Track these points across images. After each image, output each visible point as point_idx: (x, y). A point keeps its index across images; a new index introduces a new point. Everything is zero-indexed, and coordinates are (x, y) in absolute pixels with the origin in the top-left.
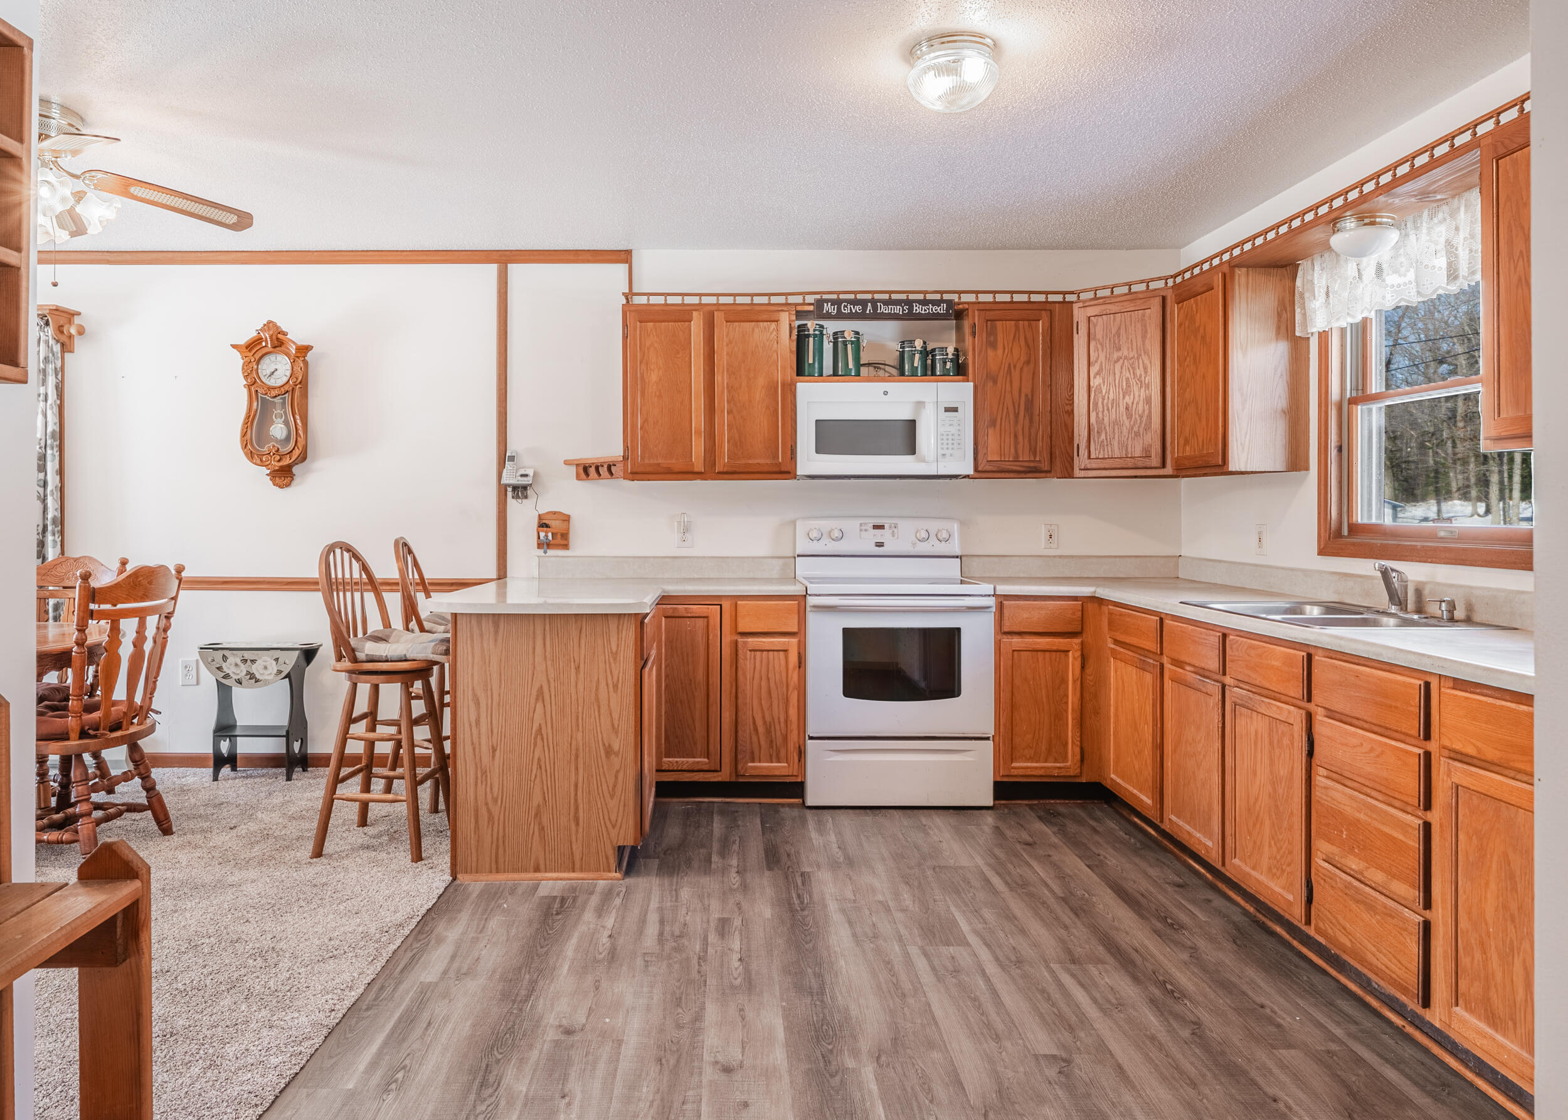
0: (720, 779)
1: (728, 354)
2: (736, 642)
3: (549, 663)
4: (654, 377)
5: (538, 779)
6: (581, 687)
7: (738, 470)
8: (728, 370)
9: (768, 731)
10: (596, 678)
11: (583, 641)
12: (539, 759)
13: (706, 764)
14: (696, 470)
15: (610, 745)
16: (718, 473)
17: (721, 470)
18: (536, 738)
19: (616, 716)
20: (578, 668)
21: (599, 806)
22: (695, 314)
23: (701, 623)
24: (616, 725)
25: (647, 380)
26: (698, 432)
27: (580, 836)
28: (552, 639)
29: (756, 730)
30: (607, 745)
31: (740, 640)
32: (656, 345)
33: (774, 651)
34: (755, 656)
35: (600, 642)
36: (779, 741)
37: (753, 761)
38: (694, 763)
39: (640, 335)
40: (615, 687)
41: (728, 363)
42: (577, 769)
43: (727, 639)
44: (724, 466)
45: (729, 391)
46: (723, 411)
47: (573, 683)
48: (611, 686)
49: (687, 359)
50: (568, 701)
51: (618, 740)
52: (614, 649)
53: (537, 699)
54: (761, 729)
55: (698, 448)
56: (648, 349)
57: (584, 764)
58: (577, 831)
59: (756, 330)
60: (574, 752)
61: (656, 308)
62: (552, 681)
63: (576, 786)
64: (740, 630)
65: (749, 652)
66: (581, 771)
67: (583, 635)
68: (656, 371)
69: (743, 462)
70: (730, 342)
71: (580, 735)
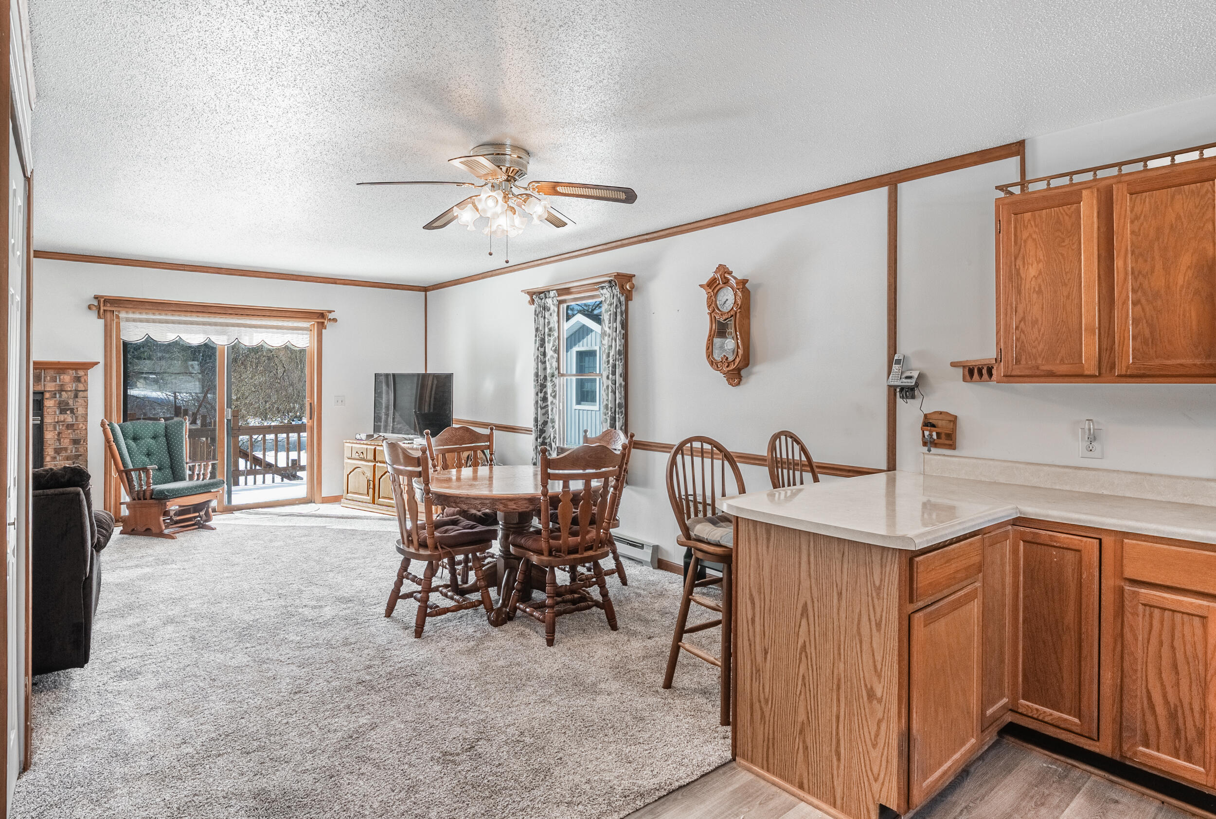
1: (1133, 232)
2: (1122, 591)
3: (813, 581)
4: (1032, 271)
5: (802, 697)
6: (843, 615)
7: (1148, 373)
8: (1133, 253)
9: (1173, 716)
10: (858, 610)
11: (845, 566)
12: (803, 676)
13: (1076, 723)
14: (1087, 372)
15: (872, 688)
16: (1120, 376)
17: (1124, 373)
18: (801, 654)
19: (878, 658)
20: (840, 594)
21: (861, 750)
22: (1086, 193)
23: (1070, 556)
24: (879, 667)
25: (1023, 275)
26: (1090, 330)
27: (841, 772)
28: (815, 557)
29: (1152, 706)
30: (869, 686)
31: (1128, 588)
32: (1036, 235)
33: (1183, 613)
34: (1151, 616)
35: (862, 571)
36: (1191, 734)
37: (1147, 746)
38: (1058, 716)
39: (1015, 229)
40: (878, 625)
41: (1132, 244)
42: (838, 700)
43: (1109, 582)
44: (1128, 367)
45: (1135, 278)
46: (1125, 303)
47: (835, 610)
48: (873, 623)
50: (830, 626)
51: (881, 686)
52: (877, 583)
53: (802, 615)
54: (1161, 709)
55: (1089, 348)
56: (1025, 241)
57: (846, 698)
58: (838, 767)
59: (1178, 197)
60: (835, 681)
61: (1035, 195)
62: (815, 600)
63: (838, 718)
64: (1127, 575)
65: (1141, 607)
66: (842, 705)
67: (846, 558)
68: (1035, 265)
69: (1157, 362)
70: (1137, 218)
71: (842, 665)
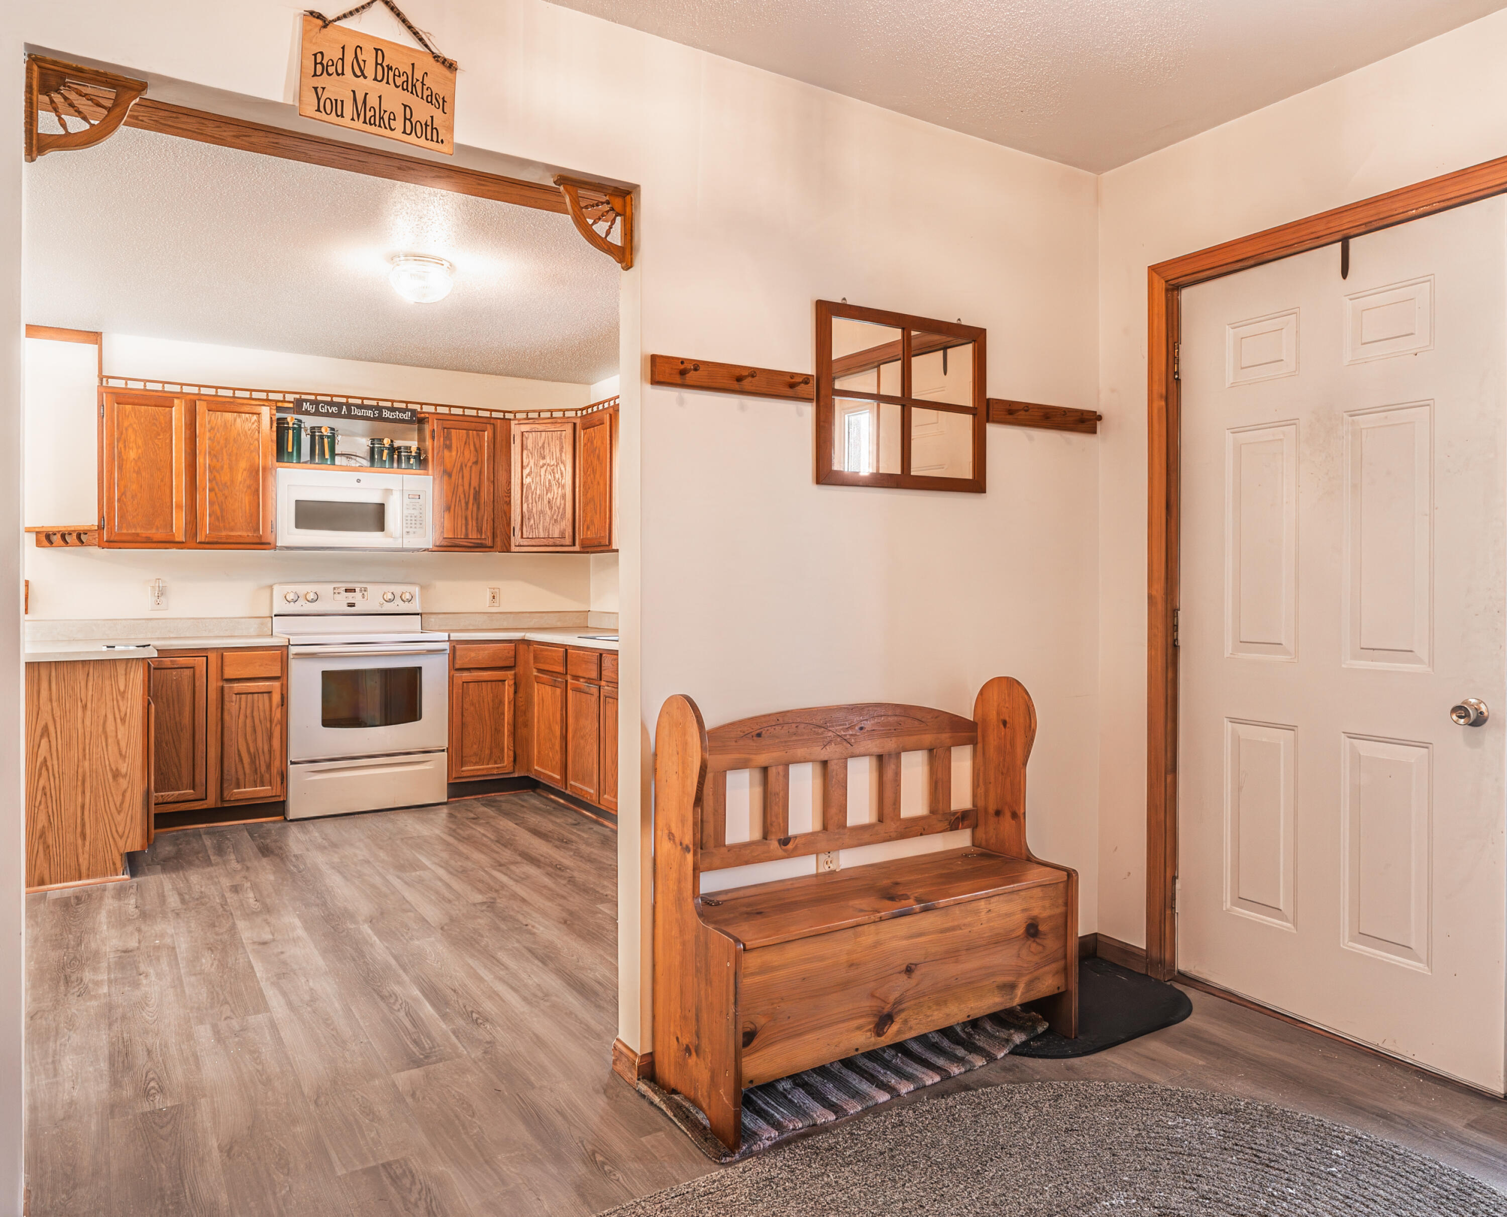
0: (205, 807)
1: (210, 439)
2: (222, 688)
3: (55, 704)
4: (132, 454)
5: (42, 807)
6: (88, 722)
7: (219, 541)
8: (210, 453)
9: (253, 761)
10: (104, 714)
11: (90, 684)
12: (44, 788)
13: (192, 794)
14: (177, 539)
15: (117, 769)
16: (200, 543)
17: (203, 540)
18: (40, 769)
19: (123, 744)
20: (85, 707)
21: (107, 821)
22: (176, 401)
23: (188, 672)
24: (124, 753)
25: (125, 458)
26: (179, 506)
27: (87, 848)
28: (57, 684)
29: (241, 760)
30: (114, 769)
31: (226, 685)
32: (135, 426)
33: (258, 693)
34: (240, 699)
35: (107, 683)
36: (263, 768)
37: (239, 788)
38: (179, 794)
39: (118, 416)
40: (123, 720)
41: (209, 446)
42: (83, 792)
43: (214, 684)
44: (206, 536)
45: (210, 471)
46: (204, 489)
47: (80, 721)
48: (118, 720)
49: (168, 441)
50: (75, 735)
51: (125, 765)
52: (122, 689)
53: (42, 736)
54: (246, 759)
55: (179, 522)
56: (127, 429)
57: (91, 787)
58: (84, 845)
59: (238, 420)
60: (80, 778)
61: (137, 392)
62: (58, 719)
63: (83, 807)
64: (226, 676)
65: (234, 695)
66: (88, 794)
67: (91, 677)
68: (135, 450)
69: (224, 533)
70: (212, 429)
71: (87, 764)
